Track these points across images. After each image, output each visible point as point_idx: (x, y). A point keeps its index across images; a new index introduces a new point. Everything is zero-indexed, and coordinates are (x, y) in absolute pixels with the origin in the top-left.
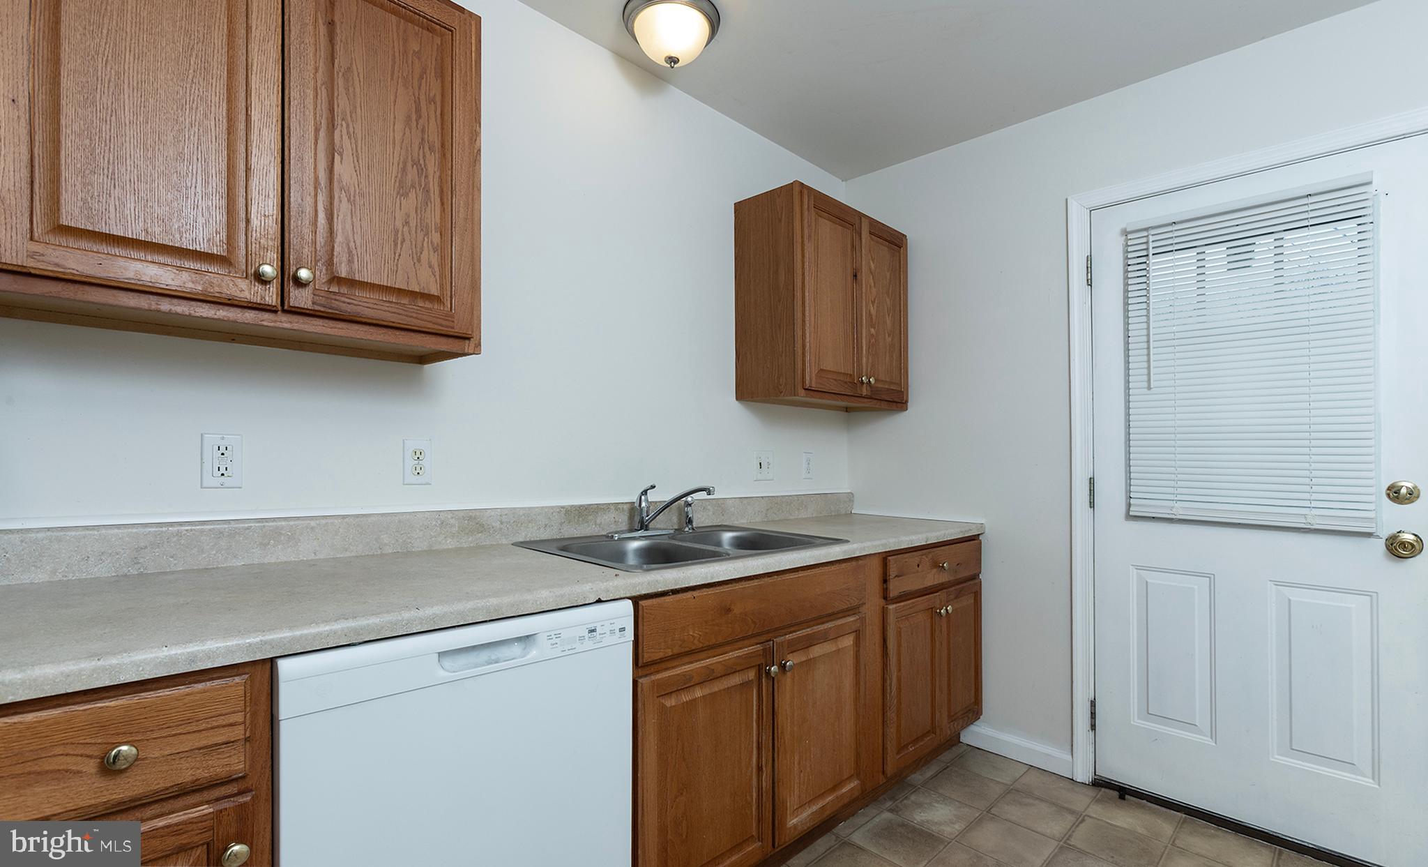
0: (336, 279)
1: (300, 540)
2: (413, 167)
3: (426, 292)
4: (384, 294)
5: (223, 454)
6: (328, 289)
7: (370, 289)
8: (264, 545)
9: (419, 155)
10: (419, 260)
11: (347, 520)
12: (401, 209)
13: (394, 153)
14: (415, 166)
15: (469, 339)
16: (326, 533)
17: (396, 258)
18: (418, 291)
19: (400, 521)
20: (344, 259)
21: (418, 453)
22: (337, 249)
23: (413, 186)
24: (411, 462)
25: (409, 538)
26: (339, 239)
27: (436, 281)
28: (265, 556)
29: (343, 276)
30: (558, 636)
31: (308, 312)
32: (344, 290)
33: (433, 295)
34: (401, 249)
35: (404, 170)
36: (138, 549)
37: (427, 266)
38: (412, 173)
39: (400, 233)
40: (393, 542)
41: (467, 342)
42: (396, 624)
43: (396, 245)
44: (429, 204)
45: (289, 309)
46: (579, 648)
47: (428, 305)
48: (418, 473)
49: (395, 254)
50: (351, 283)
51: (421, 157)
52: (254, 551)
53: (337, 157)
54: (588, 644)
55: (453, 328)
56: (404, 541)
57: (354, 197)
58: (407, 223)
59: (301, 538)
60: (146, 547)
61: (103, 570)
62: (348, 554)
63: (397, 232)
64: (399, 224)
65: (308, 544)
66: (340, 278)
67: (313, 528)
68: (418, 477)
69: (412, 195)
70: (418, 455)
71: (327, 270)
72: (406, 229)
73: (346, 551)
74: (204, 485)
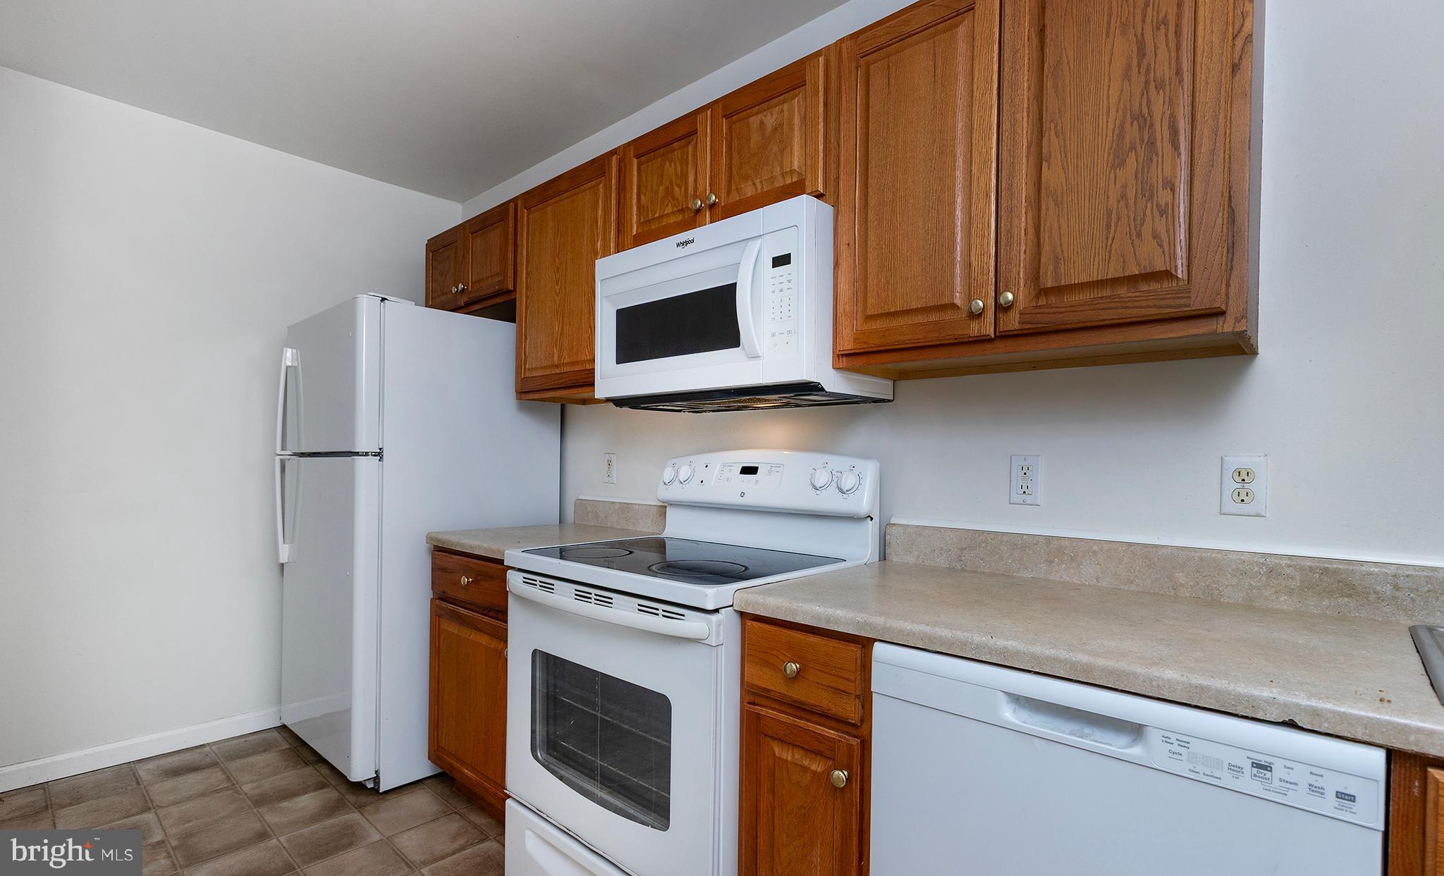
0: (1042, 293)
1: (1082, 563)
2: (1132, 123)
3: (1148, 270)
4: (1096, 290)
5: (1025, 474)
6: (1037, 303)
7: (1079, 290)
8: (1049, 562)
9: (1141, 105)
10: (1139, 235)
11: (1133, 548)
12: (1115, 184)
13: (1107, 122)
14: (1135, 122)
15: (1223, 313)
16: (1109, 560)
17: (1109, 244)
18: (1137, 273)
19: (1201, 559)
20: (1051, 268)
21: (1244, 475)
22: (1043, 259)
23: (1133, 148)
24: (1231, 485)
25: (1215, 583)
26: (1046, 248)
27: (1164, 252)
28: (1050, 573)
29: (1049, 286)
30: (1184, 744)
31: (1016, 333)
32: (1053, 299)
33: (1160, 272)
34: (1115, 230)
35: (1121, 136)
36: (962, 549)
37: (1151, 237)
38: (1132, 132)
39: (1114, 212)
40: (1191, 583)
41: (1221, 319)
42: (965, 645)
43: (1108, 227)
44: (1155, 159)
45: (1000, 334)
46: (1227, 780)
47: (1155, 286)
48: (1243, 501)
49: (1107, 239)
50: (1060, 290)
51: (1144, 104)
52: (1042, 566)
53: (1045, 164)
54: (1248, 783)
55: (1189, 306)
56: (1208, 586)
57: (1062, 197)
58: (1124, 196)
59: (1084, 561)
60: (966, 548)
61: (941, 562)
62: (1133, 588)
63: (1109, 213)
64: (1113, 202)
65: (1090, 568)
66: (1046, 288)
67: (1094, 552)
68: (1243, 505)
69: (1131, 160)
70: (1243, 476)
71: (1034, 285)
72: (1122, 203)
73: (1131, 583)
74: (1011, 502)
